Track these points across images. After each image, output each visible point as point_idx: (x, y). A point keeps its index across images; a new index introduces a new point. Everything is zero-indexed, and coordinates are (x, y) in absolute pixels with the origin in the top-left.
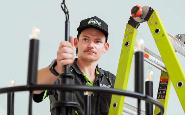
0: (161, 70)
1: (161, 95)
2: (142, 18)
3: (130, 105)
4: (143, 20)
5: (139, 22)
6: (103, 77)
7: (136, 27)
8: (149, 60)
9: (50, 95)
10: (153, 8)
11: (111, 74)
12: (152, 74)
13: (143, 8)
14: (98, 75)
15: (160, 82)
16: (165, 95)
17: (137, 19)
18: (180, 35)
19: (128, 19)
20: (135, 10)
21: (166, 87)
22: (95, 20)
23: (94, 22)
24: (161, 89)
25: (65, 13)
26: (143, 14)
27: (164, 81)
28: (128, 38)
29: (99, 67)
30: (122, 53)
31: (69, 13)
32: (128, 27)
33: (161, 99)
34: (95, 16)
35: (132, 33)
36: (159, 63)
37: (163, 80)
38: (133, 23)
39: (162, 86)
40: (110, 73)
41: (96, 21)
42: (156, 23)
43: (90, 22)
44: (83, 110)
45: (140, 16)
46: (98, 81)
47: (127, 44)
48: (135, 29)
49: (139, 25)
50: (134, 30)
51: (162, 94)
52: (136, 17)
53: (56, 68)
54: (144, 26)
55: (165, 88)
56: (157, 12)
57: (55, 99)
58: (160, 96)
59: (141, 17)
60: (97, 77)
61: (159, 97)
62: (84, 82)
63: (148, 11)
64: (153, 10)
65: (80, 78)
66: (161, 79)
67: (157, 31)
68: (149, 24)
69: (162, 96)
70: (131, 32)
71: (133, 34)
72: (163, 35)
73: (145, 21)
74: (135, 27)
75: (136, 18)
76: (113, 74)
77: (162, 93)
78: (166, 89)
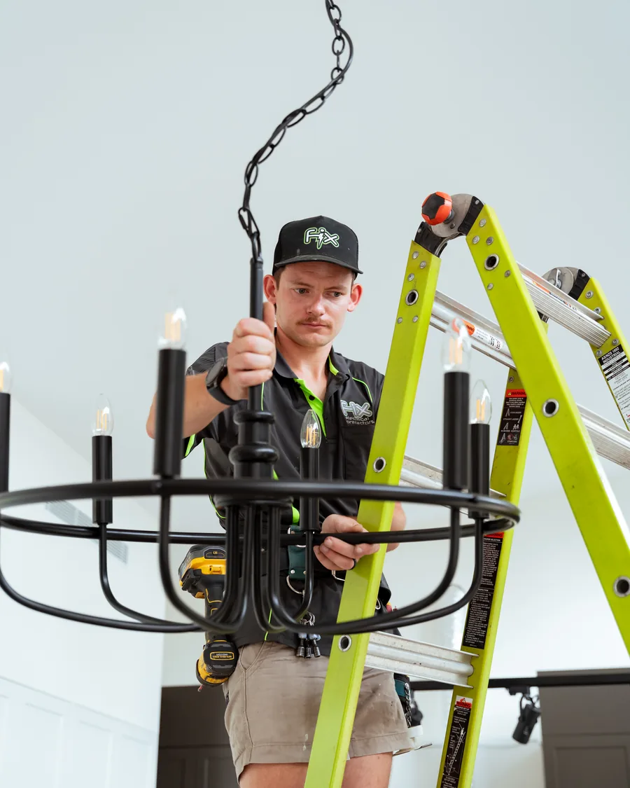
0: (507, 365)
1: (507, 434)
2: (452, 227)
3: (422, 464)
4: (455, 231)
5: (443, 238)
6: (348, 382)
7: (437, 251)
8: (475, 339)
9: (207, 439)
10: (482, 198)
11: (368, 368)
12: (487, 398)
13: (454, 199)
14: (337, 378)
15: (507, 399)
16: (519, 435)
17: (439, 229)
18: (560, 269)
19: (414, 230)
20: (433, 204)
21: (523, 414)
22: (322, 231)
23: (321, 237)
24: (508, 417)
25: (251, 235)
26: (456, 214)
27: (517, 396)
28: (416, 282)
29: (336, 351)
30: (398, 322)
31: (261, 237)
32: (416, 252)
33: (508, 444)
34: (321, 217)
35: (424, 267)
36: (500, 348)
37: (512, 393)
38: (428, 240)
39: (512, 410)
40: (367, 366)
41: (324, 232)
42: (489, 241)
43: (308, 236)
44: (299, 471)
45: (448, 221)
46: (336, 394)
47: (412, 297)
48: (434, 257)
49: (446, 244)
50: (430, 259)
51: (510, 433)
52: (434, 224)
53: (224, 385)
54: (457, 248)
55: (519, 415)
56: (493, 212)
57: (219, 446)
58: (506, 436)
59: (450, 224)
60: (334, 382)
61: (502, 441)
62: (297, 399)
63: (469, 207)
64: (481, 205)
65: (287, 390)
66: (508, 391)
67: (491, 262)
68: (472, 244)
69: (511, 437)
70: (423, 264)
71: (428, 270)
72: (508, 274)
73: (461, 235)
74: (433, 251)
75: (437, 225)
76: (374, 370)
77: (511, 427)
78: (522, 417)
